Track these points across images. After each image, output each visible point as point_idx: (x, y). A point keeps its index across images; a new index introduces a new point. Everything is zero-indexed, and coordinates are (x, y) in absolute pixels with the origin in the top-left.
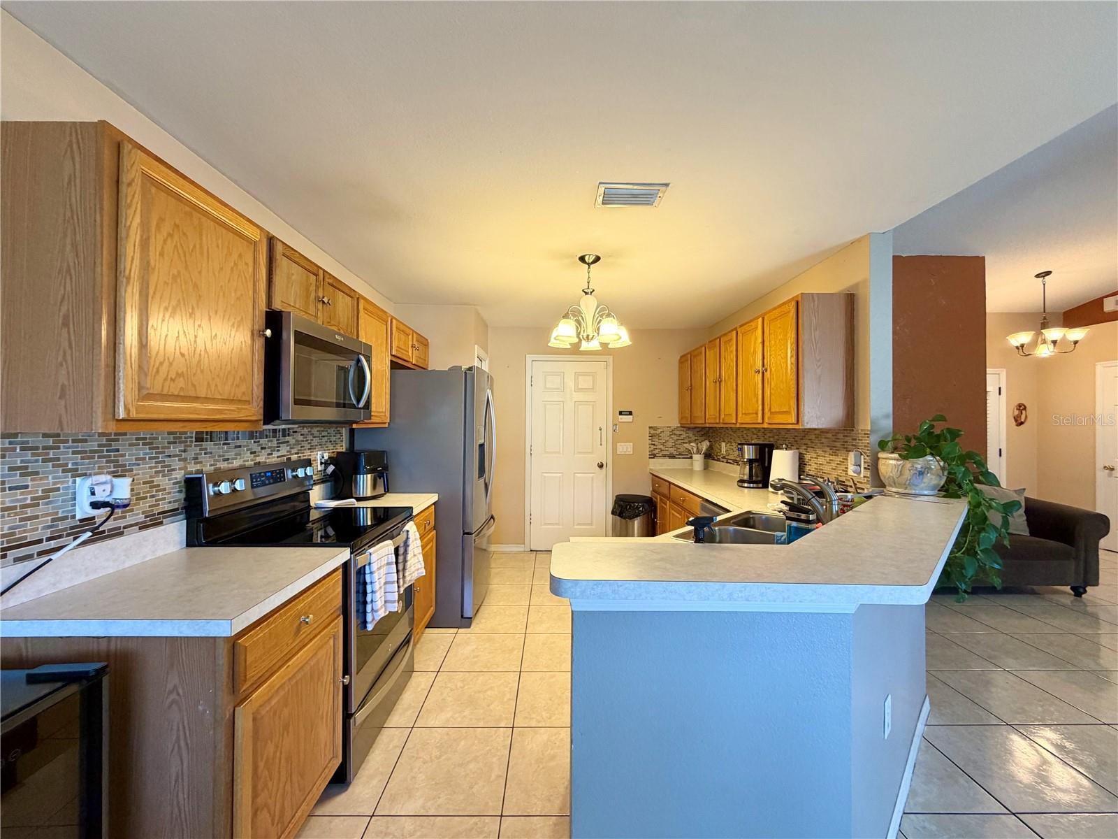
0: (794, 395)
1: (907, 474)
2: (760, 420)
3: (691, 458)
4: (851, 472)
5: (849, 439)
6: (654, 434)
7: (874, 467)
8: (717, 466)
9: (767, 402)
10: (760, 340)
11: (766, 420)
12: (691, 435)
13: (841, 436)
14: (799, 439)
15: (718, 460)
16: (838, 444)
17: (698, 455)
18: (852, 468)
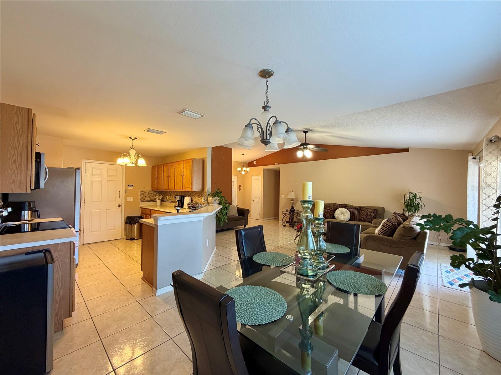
0: (191, 183)
1: (213, 201)
2: (182, 189)
3: (156, 201)
4: (203, 202)
5: (202, 194)
6: (142, 193)
7: (207, 200)
8: (165, 203)
9: (184, 184)
10: (182, 167)
11: (184, 189)
12: (155, 193)
13: (201, 193)
14: (191, 194)
15: (166, 202)
16: (200, 195)
17: (159, 200)
18: (203, 200)
